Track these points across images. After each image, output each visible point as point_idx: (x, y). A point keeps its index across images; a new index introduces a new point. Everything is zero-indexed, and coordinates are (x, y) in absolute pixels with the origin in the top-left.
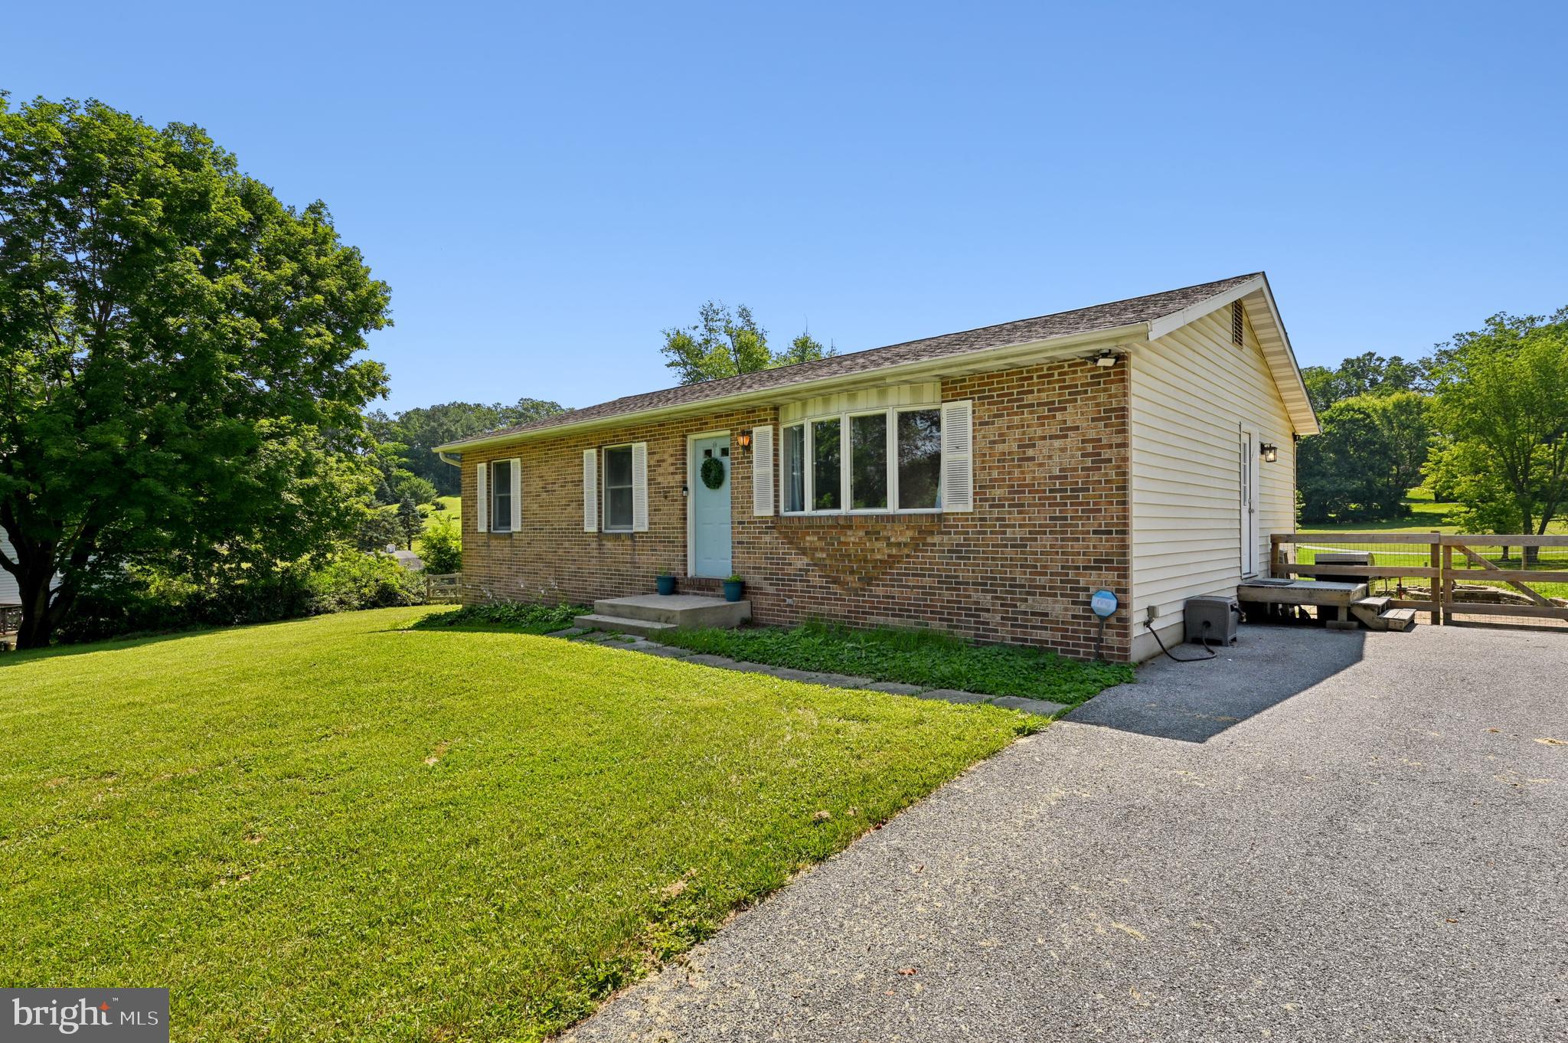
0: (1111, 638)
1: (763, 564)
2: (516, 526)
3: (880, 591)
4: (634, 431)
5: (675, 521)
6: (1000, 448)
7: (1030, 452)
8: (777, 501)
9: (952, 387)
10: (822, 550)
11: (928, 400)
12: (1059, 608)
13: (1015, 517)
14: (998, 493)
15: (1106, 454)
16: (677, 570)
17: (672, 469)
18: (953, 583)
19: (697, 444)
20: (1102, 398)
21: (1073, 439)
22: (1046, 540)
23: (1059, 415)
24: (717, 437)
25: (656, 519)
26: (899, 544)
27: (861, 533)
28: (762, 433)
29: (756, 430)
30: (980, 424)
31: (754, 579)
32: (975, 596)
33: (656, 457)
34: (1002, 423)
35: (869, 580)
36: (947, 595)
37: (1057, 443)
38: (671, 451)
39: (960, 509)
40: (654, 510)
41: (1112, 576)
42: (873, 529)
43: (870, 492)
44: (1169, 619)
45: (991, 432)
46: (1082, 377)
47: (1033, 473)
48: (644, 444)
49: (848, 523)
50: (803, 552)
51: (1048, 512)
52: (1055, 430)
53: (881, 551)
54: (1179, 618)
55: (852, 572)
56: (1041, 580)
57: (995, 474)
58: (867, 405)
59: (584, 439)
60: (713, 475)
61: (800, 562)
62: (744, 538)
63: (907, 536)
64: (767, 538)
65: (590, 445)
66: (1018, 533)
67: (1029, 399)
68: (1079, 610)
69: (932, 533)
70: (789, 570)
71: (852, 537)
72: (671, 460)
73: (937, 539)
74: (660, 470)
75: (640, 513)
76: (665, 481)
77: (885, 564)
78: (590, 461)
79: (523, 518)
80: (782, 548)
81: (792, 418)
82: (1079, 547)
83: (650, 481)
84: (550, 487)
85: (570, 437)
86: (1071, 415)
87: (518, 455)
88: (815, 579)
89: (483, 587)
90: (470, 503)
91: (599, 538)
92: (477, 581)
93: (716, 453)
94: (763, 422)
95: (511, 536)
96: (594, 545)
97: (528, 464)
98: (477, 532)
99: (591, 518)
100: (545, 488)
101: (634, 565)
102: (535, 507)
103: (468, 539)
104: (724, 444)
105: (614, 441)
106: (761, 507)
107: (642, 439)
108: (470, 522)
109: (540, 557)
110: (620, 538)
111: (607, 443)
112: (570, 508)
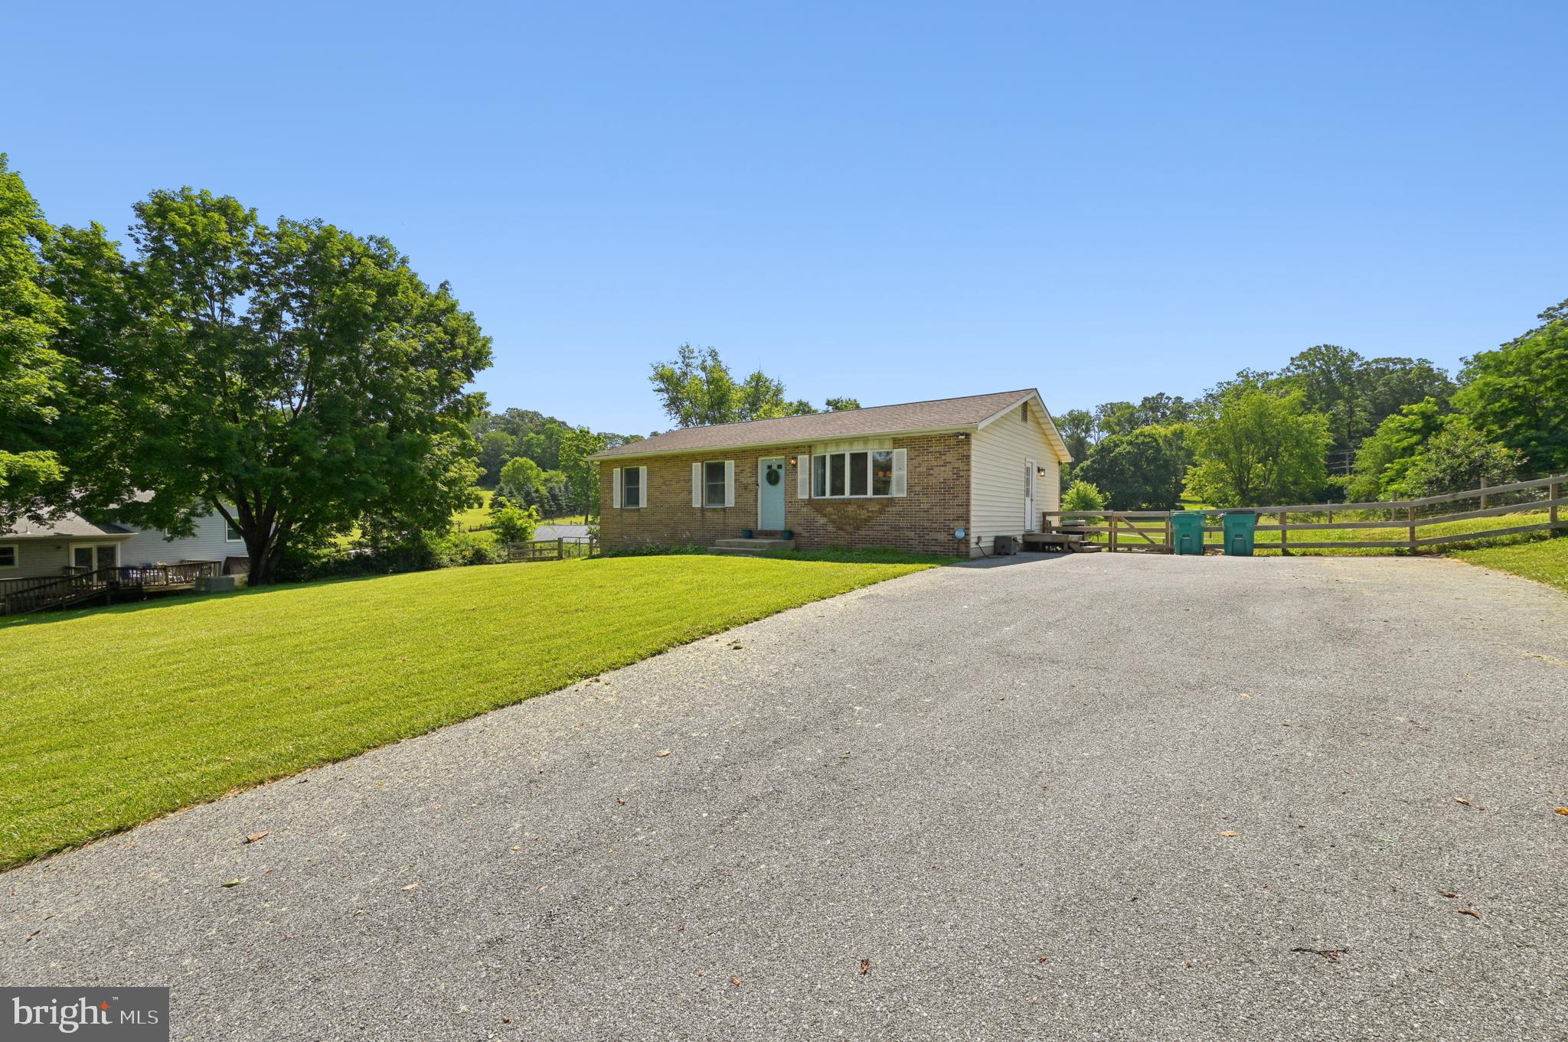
0: (963, 548)
1: (802, 521)
2: (643, 503)
3: (863, 533)
4: (726, 454)
5: (751, 501)
6: (918, 470)
7: (931, 472)
8: (810, 492)
9: (898, 442)
10: (835, 514)
11: (887, 448)
12: (942, 537)
13: (924, 499)
14: (917, 489)
15: (962, 473)
16: (752, 526)
17: (749, 475)
18: (897, 528)
19: (763, 462)
20: (960, 451)
21: (949, 468)
22: (937, 509)
23: (943, 457)
24: (775, 460)
25: (739, 500)
26: (872, 511)
27: (855, 506)
28: (803, 459)
29: (799, 457)
30: (910, 459)
31: (797, 529)
32: (907, 533)
33: (740, 468)
34: (919, 459)
35: (858, 528)
36: (895, 533)
37: (943, 469)
38: (749, 465)
39: (901, 496)
40: (738, 496)
41: (962, 523)
42: (861, 505)
43: (859, 486)
44: (987, 543)
45: (915, 462)
46: (952, 442)
47: (933, 481)
48: (733, 461)
49: (848, 502)
50: (825, 516)
51: (938, 497)
52: (942, 463)
53: (864, 514)
54: (991, 544)
55: (850, 525)
56: (934, 525)
57: (916, 481)
58: (858, 448)
59: (694, 457)
60: (773, 478)
61: (822, 521)
62: (792, 509)
63: (876, 508)
64: (805, 510)
65: (696, 460)
66: (926, 506)
67: (931, 450)
68: (950, 536)
69: (888, 506)
70: (817, 524)
71: (850, 508)
72: (749, 470)
73: (890, 509)
74: (743, 475)
75: (730, 500)
76: (745, 481)
77: (866, 520)
78: (697, 468)
79: (648, 500)
80: (813, 514)
81: (819, 452)
82: (950, 512)
83: (736, 480)
84: (668, 483)
85: (683, 455)
86: (948, 457)
87: (645, 464)
88: (831, 528)
89: (617, 540)
90: (607, 491)
91: (702, 511)
92: (612, 537)
93: (772, 468)
94: (803, 453)
95: (639, 510)
96: (698, 515)
97: (653, 469)
98: (612, 508)
99: (697, 500)
100: (664, 483)
101: (725, 524)
102: (657, 493)
103: (605, 512)
104: (780, 463)
105: (712, 459)
106: (801, 493)
107: (731, 458)
108: (607, 503)
109: (660, 522)
110: (716, 510)
111: (708, 460)
112: (682, 495)
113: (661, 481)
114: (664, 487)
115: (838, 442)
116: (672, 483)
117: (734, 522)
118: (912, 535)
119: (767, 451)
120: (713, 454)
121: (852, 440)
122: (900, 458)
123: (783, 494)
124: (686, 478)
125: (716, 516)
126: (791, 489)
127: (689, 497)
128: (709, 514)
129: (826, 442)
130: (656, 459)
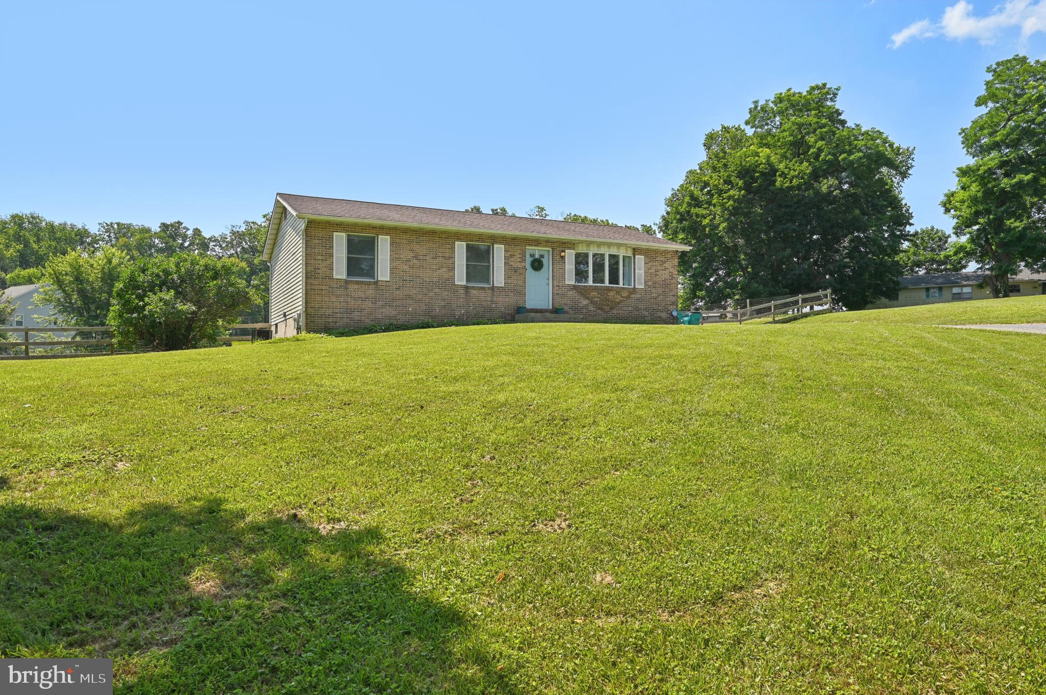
1: (569, 302)
2: (384, 277)
3: (615, 312)
4: (495, 239)
5: (521, 283)
6: (650, 271)
7: (657, 273)
8: (574, 279)
9: (636, 251)
10: (598, 298)
11: (629, 253)
12: (664, 315)
13: (654, 290)
14: (650, 283)
15: (674, 276)
17: (519, 260)
18: (637, 309)
19: (528, 251)
20: (673, 262)
21: (667, 272)
22: (661, 297)
23: (664, 265)
24: (537, 251)
25: (509, 281)
26: (623, 297)
27: (615, 292)
28: (570, 253)
29: (567, 251)
30: (645, 263)
31: (566, 308)
32: (644, 313)
33: (510, 253)
34: (651, 264)
35: (611, 309)
36: (636, 312)
37: (664, 272)
38: (519, 252)
39: (641, 287)
40: (507, 277)
41: (674, 307)
43: (614, 279)
45: (648, 265)
46: (669, 256)
47: (658, 279)
48: (503, 246)
50: (587, 298)
51: (662, 289)
52: (663, 268)
53: (618, 299)
55: (608, 306)
56: (660, 308)
57: (649, 278)
58: (614, 251)
59: (459, 236)
60: (537, 265)
61: (585, 302)
62: (560, 292)
63: (626, 294)
64: (571, 293)
65: (460, 240)
66: (655, 295)
67: (658, 259)
68: (668, 316)
69: (632, 294)
70: (581, 305)
71: (612, 294)
72: (518, 256)
73: (633, 296)
74: (512, 259)
75: (499, 278)
76: (515, 265)
77: (619, 303)
78: (460, 248)
79: (392, 273)
80: (577, 297)
81: (582, 249)
82: (668, 299)
83: (505, 264)
84: (421, 257)
85: (442, 232)
86: (667, 265)
87: (387, 234)
88: (592, 308)
89: (338, 315)
90: (320, 257)
91: (466, 288)
92: (329, 312)
93: (537, 256)
94: (570, 248)
95: (376, 283)
96: (462, 292)
97: (398, 241)
98: (331, 278)
99: (460, 279)
100: (416, 257)
101: (492, 302)
102: (405, 267)
103: (316, 282)
104: (542, 253)
105: (478, 241)
106: (568, 280)
107: (500, 243)
108: (320, 271)
109: (409, 297)
110: (483, 288)
111: (473, 241)
112: (441, 271)
113: (411, 254)
114: (415, 261)
115: (599, 245)
116: (428, 258)
117: (504, 302)
118: (646, 314)
119: (537, 242)
120: (481, 237)
121: (609, 245)
122: (640, 259)
123: (548, 279)
124: (447, 255)
125: (482, 294)
126: (558, 276)
127: (451, 274)
128: (474, 292)
129: (589, 244)
130: (406, 231)
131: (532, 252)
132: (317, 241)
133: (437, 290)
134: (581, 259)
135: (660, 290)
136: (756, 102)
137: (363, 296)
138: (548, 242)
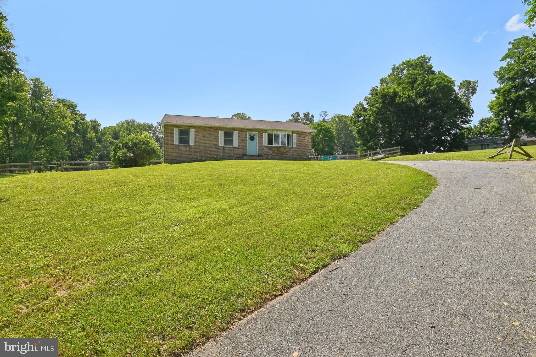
0: (310, 160)
1: (264, 152)
3: (284, 156)
4: (235, 129)
5: (244, 146)
6: (299, 140)
7: (303, 141)
8: (267, 143)
9: (293, 132)
10: (277, 150)
11: (290, 134)
12: (305, 157)
13: (301, 148)
14: (299, 145)
15: (310, 142)
16: (245, 153)
17: (244, 137)
18: (293, 155)
19: (248, 133)
20: (309, 136)
21: (307, 140)
22: (304, 150)
24: (252, 133)
25: (240, 145)
26: (287, 150)
28: (265, 134)
30: (297, 137)
31: (263, 154)
33: (241, 134)
34: (300, 137)
35: (282, 155)
36: (293, 156)
38: (243, 134)
39: (295, 146)
40: (239, 143)
41: (310, 154)
42: (285, 148)
45: (298, 138)
46: (308, 134)
47: (303, 143)
49: (281, 147)
50: (272, 151)
52: (305, 139)
53: (285, 151)
55: (280, 154)
56: (303, 154)
57: (299, 143)
58: (283, 133)
59: (220, 129)
60: (252, 138)
61: (271, 152)
62: (261, 148)
64: (265, 149)
65: (221, 130)
67: (303, 135)
68: (307, 157)
69: (291, 148)
70: (269, 153)
71: (282, 149)
73: (292, 150)
74: (242, 137)
75: (236, 143)
76: (242, 139)
77: (286, 152)
78: (221, 133)
79: (195, 142)
80: (268, 150)
81: (270, 132)
82: (307, 151)
83: (239, 138)
84: (206, 137)
85: (214, 127)
86: (307, 138)
87: (193, 129)
88: (274, 154)
89: (176, 157)
90: (169, 137)
91: (223, 147)
92: (173, 156)
93: (252, 135)
94: (265, 132)
95: (190, 146)
96: (222, 149)
97: (198, 131)
98: (173, 144)
99: (221, 144)
100: (204, 137)
101: (234, 152)
102: (200, 140)
103: (168, 146)
104: (254, 134)
105: (228, 130)
106: (264, 144)
107: (237, 131)
108: (169, 142)
109: (202, 151)
110: (230, 147)
111: (226, 130)
112: (214, 141)
113: (203, 136)
114: (204, 138)
115: (277, 130)
116: (209, 137)
117: (238, 152)
118: (297, 156)
119: (251, 130)
120: (229, 129)
121: (281, 130)
122: (295, 136)
123: (257, 144)
124: (216, 136)
125: (229, 150)
126: (261, 142)
127: (217, 142)
128: (227, 149)
129: (273, 130)
130: (200, 127)
131: (250, 134)
132: (168, 132)
133: (212, 148)
134: (270, 137)
135: (304, 148)
136: (394, 65)
137: (185, 150)
138: (256, 130)
